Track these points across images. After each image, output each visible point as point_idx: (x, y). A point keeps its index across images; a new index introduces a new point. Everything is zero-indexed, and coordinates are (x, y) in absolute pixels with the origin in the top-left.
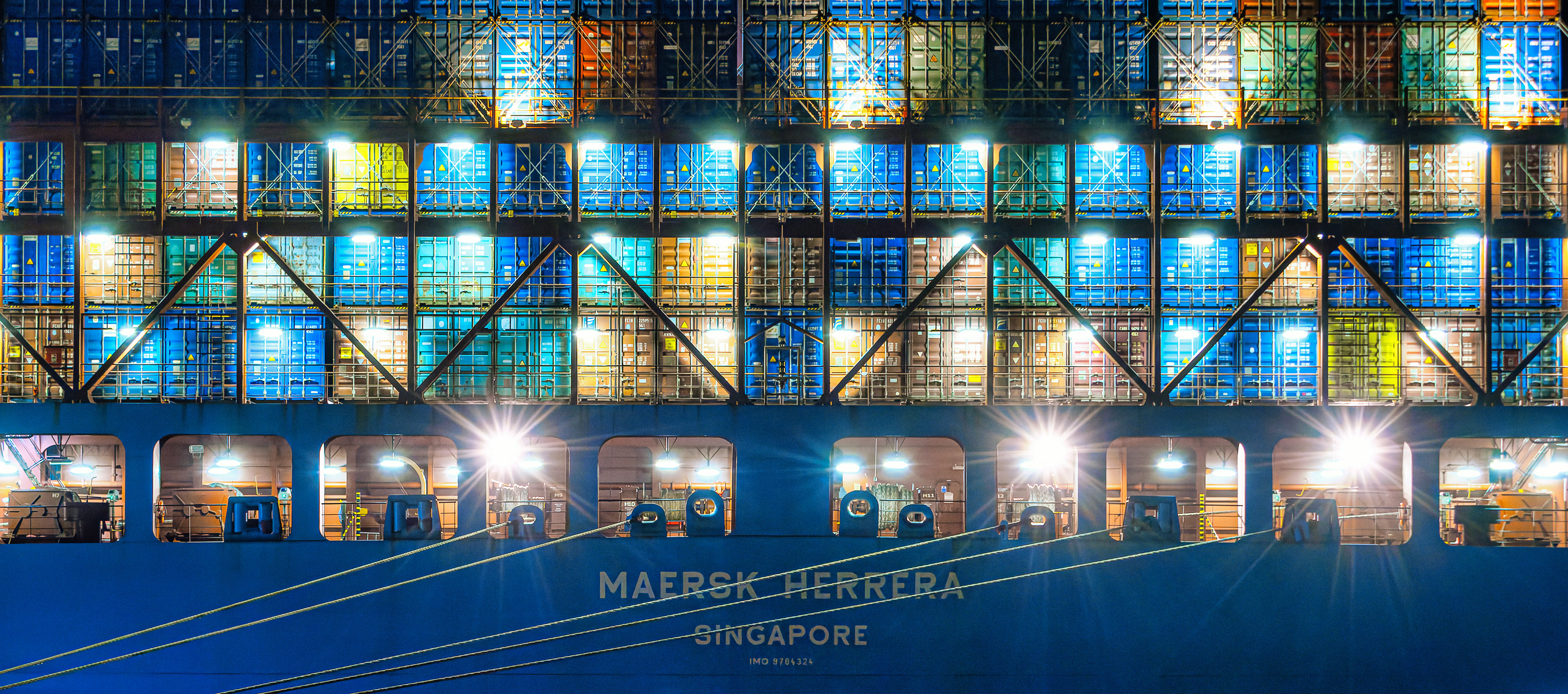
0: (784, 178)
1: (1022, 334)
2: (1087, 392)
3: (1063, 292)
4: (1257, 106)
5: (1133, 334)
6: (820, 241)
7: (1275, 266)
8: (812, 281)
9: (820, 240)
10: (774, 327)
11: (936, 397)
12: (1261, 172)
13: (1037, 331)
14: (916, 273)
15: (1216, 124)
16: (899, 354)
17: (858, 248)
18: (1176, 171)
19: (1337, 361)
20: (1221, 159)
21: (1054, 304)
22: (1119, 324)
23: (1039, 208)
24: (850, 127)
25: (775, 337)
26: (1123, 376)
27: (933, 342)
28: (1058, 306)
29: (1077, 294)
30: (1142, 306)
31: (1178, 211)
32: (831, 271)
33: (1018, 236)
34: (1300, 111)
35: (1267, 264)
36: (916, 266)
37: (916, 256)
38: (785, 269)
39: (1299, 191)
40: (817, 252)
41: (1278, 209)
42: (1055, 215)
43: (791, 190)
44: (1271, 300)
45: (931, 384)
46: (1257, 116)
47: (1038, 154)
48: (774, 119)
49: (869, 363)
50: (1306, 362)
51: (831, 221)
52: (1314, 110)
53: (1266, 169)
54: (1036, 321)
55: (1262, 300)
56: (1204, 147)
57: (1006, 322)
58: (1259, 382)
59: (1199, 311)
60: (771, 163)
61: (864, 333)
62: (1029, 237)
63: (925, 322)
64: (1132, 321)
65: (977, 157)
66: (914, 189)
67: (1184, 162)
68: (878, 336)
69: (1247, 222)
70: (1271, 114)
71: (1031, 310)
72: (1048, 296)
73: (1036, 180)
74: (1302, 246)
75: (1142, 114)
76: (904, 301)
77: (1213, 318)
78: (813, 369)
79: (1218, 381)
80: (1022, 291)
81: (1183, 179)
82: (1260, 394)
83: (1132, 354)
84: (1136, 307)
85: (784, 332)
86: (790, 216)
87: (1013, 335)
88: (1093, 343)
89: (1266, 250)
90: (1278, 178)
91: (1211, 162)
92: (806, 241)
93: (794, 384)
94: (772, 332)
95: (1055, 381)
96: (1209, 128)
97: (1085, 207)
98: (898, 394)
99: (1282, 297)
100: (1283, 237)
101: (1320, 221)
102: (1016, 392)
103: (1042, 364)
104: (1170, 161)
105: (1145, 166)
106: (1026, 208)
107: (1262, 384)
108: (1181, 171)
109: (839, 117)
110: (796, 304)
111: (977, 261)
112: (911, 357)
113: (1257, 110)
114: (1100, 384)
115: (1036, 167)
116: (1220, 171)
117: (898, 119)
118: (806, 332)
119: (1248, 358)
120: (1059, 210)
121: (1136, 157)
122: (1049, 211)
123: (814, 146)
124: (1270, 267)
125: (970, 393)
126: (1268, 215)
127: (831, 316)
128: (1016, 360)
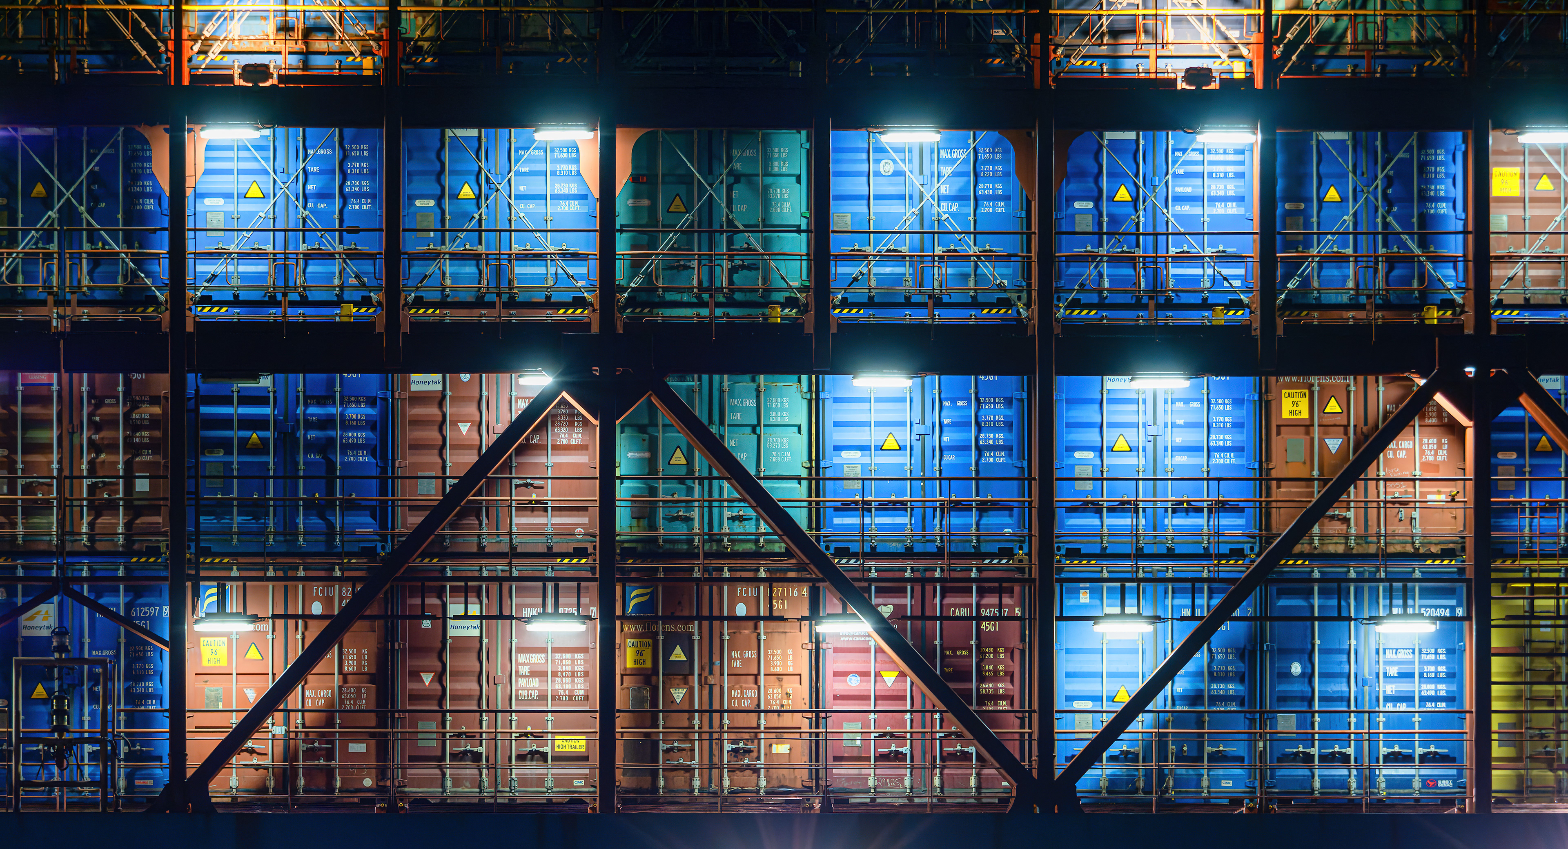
0: (69, 214)
1: (695, 627)
2: (866, 778)
3: (800, 517)
4: (1305, 31)
5: (984, 625)
6: (162, 382)
7: (1355, 450)
8: (142, 485)
9: (165, 378)
10: (43, 607)
11: (468, 790)
12: (1320, 201)
13: (734, 618)
14: (415, 466)
15: (1198, 76)
16: (372, 678)
17: (261, 400)
18: (1097, 200)
19: (1518, 697)
20: (1214, 169)
21: (779, 547)
22: (947, 601)
23: (738, 296)
24: (239, 82)
25: (46, 633)
26: (959, 735)
27: (462, 645)
28: (788, 554)
29: (837, 521)
30: (1007, 553)
31: (1101, 306)
32: (189, 461)
33: (683, 372)
34: (1419, 43)
35: (1334, 444)
36: (416, 447)
37: (417, 422)
38: (71, 455)
39: (1417, 251)
40: (157, 410)
41: (1363, 300)
42: (778, 315)
43: (86, 247)
44: (1347, 537)
45: (454, 756)
46: (1309, 54)
47: (735, 153)
48: (43, 59)
49: (294, 700)
50: (1436, 699)
51: (190, 328)
52: (1457, 39)
53: (1332, 194)
54: (732, 594)
55: (1322, 537)
56: (1173, 138)
57: (653, 596)
58: (1315, 751)
59: (1157, 566)
60: (34, 176)
61: (280, 623)
62: (711, 373)
63: (440, 593)
64: (981, 593)
65: (577, 161)
66: (411, 244)
67: (1116, 176)
68: (315, 630)
69: (1280, 331)
70: (1345, 51)
71: (717, 563)
72: (764, 527)
73: (730, 222)
74: (1425, 395)
75: (1006, 49)
76: (384, 539)
77: (1193, 586)
78: (147, 718)
79: (1208, 749)
80: (696, 514)
81: (1114, 220)
82: (1317, 784)
83: (982, 679)
84: (992, 556)
85: (68, 624)
86: (85, 314)
87: (670, 628)
88: (879, 650)
89: (1333, 407)
90: (1363, 218)
91: (1188, 175)
92: (128, 383)
93: (93, 756)
94: (39, 621)
95: (781, 749)
96: (1181, 85)
97: (859, 294)
98: (368, 783)
99: (1373, 530)
100: (1376, 372)
101: (1469, 331)
102: (680, 779)
103: (746, 704)
104: (1081, 174)
105: (1014, 184)
106: (706, 297)
107: (1323, 758)
108: (1111, 198)
109: (213, 55)
110: (100, 546)
111: (577, 437)
112: (405, 686)
113: (1309, 40)
114: (898, 757)
115: (730, 189)
116: (1213, 199)
117: (368, 62)
118: (127, 620)
119: (1283, 687)
120: (791, 302)
121: (993, 162)
122: (765, 305)
123: (146, 132)
124: (1344, 449)
125: (557, 780)
126: (1335, 314)
127: (190, 578)
128: (679, 694)
